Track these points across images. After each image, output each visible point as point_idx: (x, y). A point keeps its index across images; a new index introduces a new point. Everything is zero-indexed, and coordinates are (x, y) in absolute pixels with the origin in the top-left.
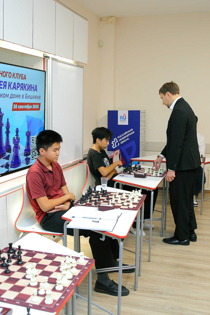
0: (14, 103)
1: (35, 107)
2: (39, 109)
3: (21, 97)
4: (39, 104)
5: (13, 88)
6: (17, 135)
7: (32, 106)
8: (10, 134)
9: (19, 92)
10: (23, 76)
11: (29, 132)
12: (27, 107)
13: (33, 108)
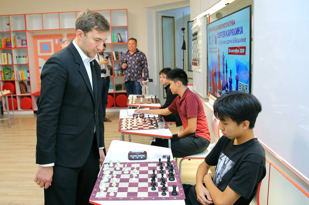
0: (229, 48)
1: (242, 51)
2: (244, 54)
3: (232, 42)
4: (245, 48)
5: (229, 34)
6: (231, 76)
7: (240, 50)
8: (227, 73)
9: (231, 38)
10: (233, 22)
11: (238, 76)
12: (236, 51)
13: (240, 52)
